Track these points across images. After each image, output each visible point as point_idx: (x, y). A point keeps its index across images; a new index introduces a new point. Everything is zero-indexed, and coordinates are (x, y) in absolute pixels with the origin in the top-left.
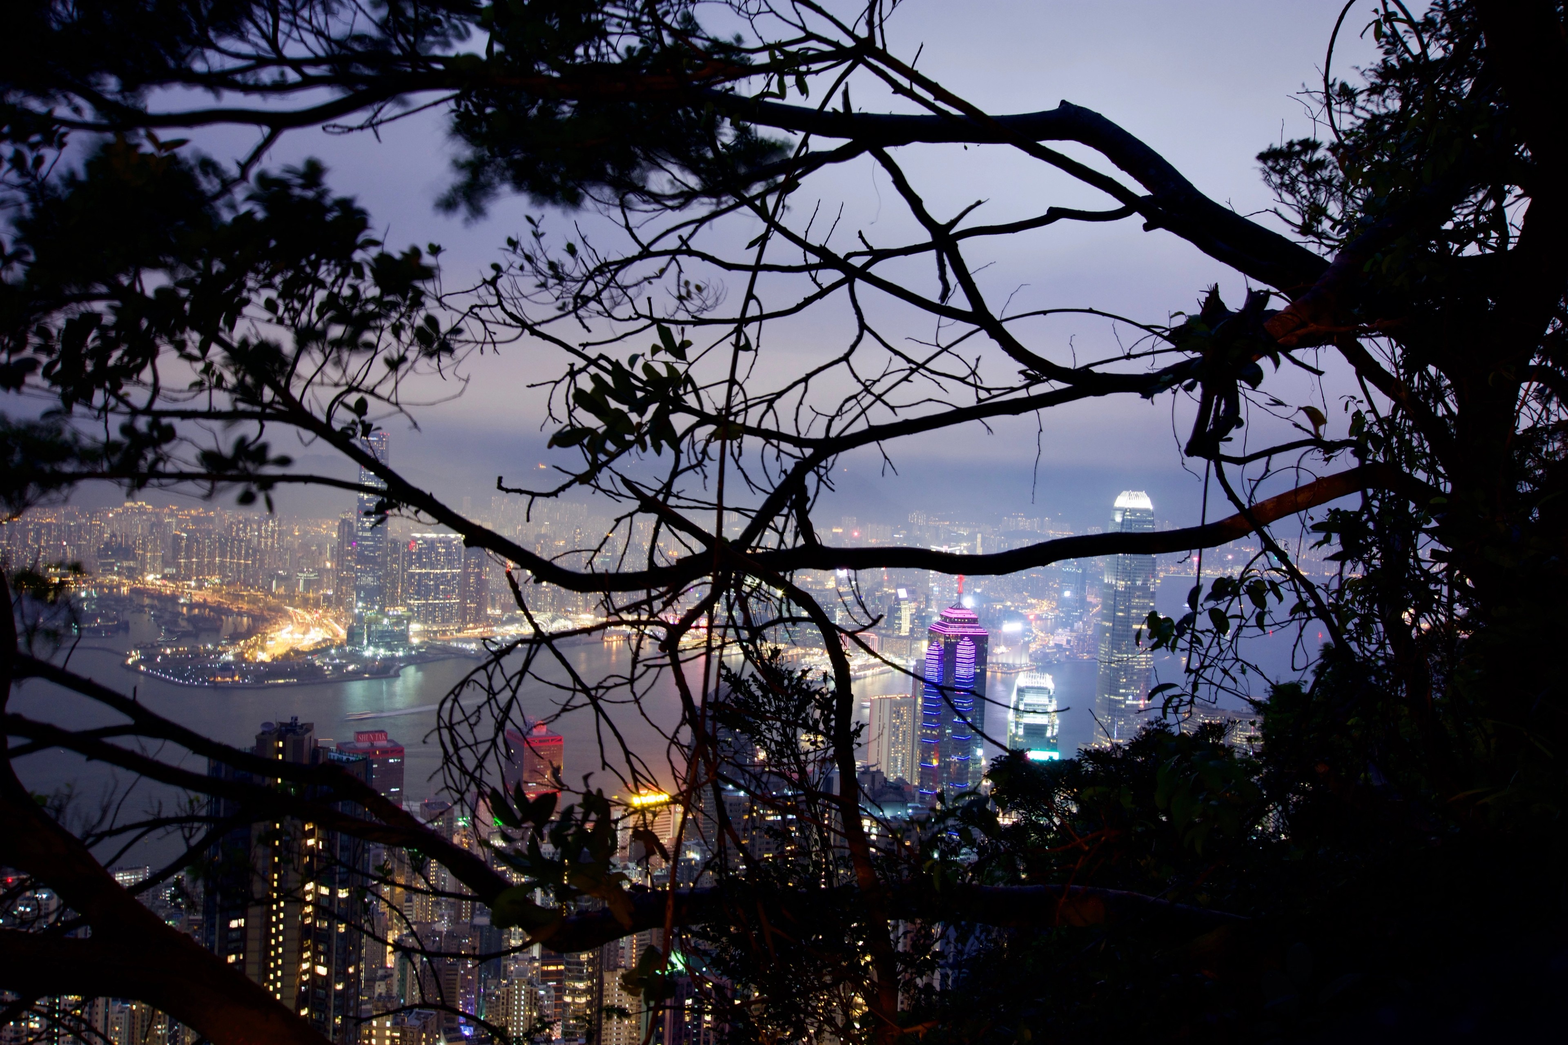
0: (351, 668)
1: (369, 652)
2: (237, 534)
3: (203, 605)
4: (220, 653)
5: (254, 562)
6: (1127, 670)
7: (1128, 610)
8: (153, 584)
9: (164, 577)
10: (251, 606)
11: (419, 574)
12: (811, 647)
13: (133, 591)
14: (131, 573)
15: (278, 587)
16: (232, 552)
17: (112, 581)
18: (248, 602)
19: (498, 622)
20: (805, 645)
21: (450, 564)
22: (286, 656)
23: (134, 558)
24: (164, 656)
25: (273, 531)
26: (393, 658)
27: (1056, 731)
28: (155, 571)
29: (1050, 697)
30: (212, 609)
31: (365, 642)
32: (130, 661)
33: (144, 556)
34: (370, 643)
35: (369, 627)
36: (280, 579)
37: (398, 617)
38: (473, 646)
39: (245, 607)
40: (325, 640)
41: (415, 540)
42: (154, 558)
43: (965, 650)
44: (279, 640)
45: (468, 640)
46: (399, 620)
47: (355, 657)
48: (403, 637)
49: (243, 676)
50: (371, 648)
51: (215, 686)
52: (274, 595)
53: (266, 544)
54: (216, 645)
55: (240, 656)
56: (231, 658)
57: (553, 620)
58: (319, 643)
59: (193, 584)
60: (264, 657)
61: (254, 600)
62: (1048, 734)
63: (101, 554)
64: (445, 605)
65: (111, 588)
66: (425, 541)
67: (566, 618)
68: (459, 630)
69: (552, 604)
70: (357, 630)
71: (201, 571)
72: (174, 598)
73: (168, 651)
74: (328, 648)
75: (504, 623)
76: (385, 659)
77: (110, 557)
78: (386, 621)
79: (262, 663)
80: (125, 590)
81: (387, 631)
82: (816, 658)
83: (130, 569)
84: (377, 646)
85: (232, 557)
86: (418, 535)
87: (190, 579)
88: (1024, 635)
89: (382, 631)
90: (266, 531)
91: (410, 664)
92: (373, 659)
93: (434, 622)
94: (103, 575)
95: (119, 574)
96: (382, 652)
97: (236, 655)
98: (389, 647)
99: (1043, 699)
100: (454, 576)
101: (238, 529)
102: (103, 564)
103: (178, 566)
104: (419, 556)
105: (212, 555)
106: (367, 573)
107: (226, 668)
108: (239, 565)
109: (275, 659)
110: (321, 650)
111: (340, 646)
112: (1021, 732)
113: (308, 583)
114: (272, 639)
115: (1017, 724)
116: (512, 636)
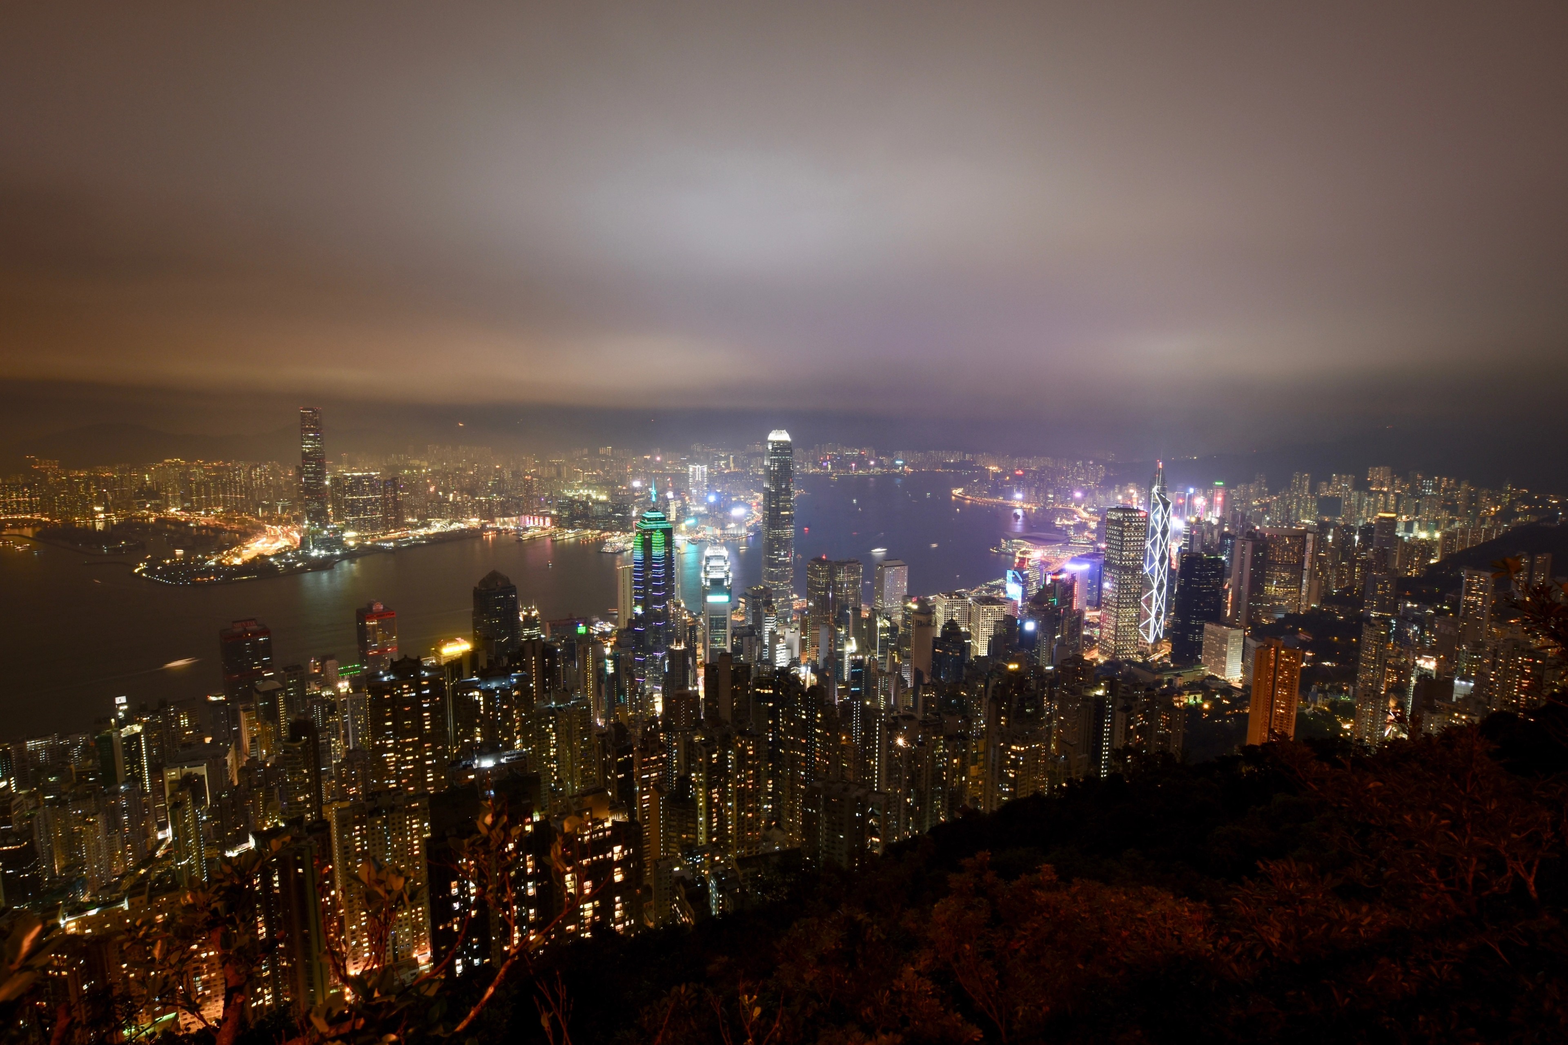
0: (299, 565)
1: (315, 553)
2: (234, 478)
3: (207, 527)
4: (207, 560)
5: (246, 497)
6: (778, 539)
7: (777, 502)
8: (173, 514)
9: (183, 509)
10: (241, 526)
11: (352, 500)
12: (615, 531)
13: (158, 520)
14: (157, 508)
15: (263, 512)
16: (230, 490)
17: (143, 514)
18: (238, 524)
19: (414, 526)
20: (611, 530)
21: (374, 492)
22: (253, 560)
23: (160, 498)
24: (164, 565)
25: (261, 476)
26: (332, 556)
27: (730, 581)
28: (176, 506)
29: (725, 561)
30: (212, 529)
31: (311, 547)
32: (136, 571)
33: (167, 496)
34: (314, 547)
35: (313, 537)
36: (264, 507)
37: (334, 529)
38: (392, 544)
39: (236, 527)
40: (286, 546)
41: (346, 478)
42: (174, 497)
43: (658, 538)
44: (253, 549)
45: (388, 541)
46: (335, 531)
47: (305, 558)
48: (339, 542)
49: (217, 575)
50: (316, 551)
51: (195, 584)
52: (257, 517)
53: (256, 484)
54: (204, 556)
55: (219, 562)
56: (213, 563)
57: (451, 524)
58: (280, 549)
59: (203, 513)
60: (237, 561)
61: (242, 522)
62: (725, 584)
63: (137, 496)
64: (372, 519)
65: (143, 518)
66: (353, 477)
67: (460, 522)
68: (384, 534)
69: (451, 513)
70: (306, 539)
71: (208, 505)
72: (186, 523)
73: (168, 561)
74: (286, 552)
75: (417, 527)
76: (326, 557)
77: (143, 498)
78: (325, 532)
79: (235, 566)
80: (152, 520)
81: (327, 539)
82: (616, 538)
83: (157, 505)
84: (320, 549)
85: (231, 494)
86: (348, 474)
87: (201, 510)
88: (746, 516)
89: (323, 539)
90: (255, 475)
91: (344, 559)
92: (317, 558)
93: (366, 530)
94: (138, 510)
95: (149, 509)
96: (323, 552)
97: (217, 562)
98: (328, 549)
99: (721, 563)
100: (377, 500)
101: (235, 475)
102: (138, 503)
103: (192, 502)
104: (350, 487)
105: (216, 493)
106: (314, 501)
107: (208, 571)
108: (236, 498)
109: (244, 563)
110: (279, 555)
111: (296, 551)
112: (708, 584)
113: (284, 509)
114: (247, 548)
115: (706, 579)
116: (421, 536)
